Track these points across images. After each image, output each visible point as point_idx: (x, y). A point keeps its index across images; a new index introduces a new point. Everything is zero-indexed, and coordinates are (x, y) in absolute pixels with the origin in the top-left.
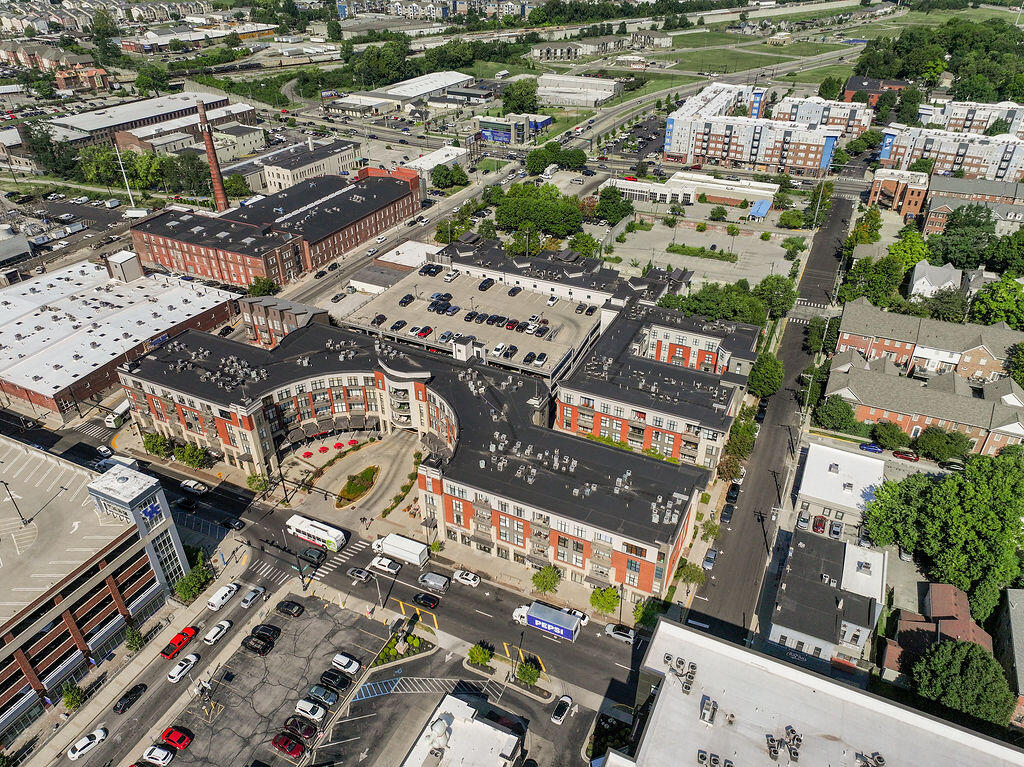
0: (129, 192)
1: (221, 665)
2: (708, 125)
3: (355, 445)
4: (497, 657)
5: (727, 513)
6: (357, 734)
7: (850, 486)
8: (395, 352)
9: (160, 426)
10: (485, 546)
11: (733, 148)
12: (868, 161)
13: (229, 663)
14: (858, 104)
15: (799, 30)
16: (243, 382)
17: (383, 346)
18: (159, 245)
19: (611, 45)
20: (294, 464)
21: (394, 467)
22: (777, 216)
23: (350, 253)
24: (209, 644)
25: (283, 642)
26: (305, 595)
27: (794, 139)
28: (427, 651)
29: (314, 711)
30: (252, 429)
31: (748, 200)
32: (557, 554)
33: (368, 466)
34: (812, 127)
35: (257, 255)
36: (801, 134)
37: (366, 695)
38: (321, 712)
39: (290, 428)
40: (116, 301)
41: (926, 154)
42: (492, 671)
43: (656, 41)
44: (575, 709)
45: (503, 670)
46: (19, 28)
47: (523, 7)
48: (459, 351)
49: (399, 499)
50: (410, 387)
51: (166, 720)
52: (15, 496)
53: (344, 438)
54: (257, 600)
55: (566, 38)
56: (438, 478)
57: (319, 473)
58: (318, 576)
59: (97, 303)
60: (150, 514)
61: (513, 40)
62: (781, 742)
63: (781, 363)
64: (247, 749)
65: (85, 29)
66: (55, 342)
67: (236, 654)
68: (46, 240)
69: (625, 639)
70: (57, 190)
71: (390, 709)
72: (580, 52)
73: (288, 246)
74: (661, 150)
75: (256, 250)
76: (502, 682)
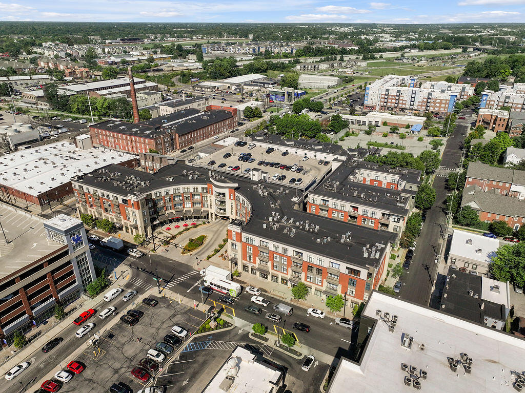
0: (92, 117)
1: (107, 330)
2: (388, 90)
3: (195, 226)
4: (269, 332)
5: (407, 264)
6: (182, 370)
7: (480, 250)
8: (219, 176)
9: (91, 211)
10: (265, 275)
11: (401, 102)
12: (474, 111)
13: (112, 329)
14: (466, 85)
15: (431, 61)
16: (137, 187)
17: (213, 174)
18: (103, 135)
19: (336, 65)
20: (161, 233)
21: (216, 236)
22: (425, 132)
23: (200, 143)
24: (102, 318)
25: (145, 319)
26: (159, 296)
27: (433, 96)
28: (227, 327)
29: (158, 356)
30: (139, 209)
31: (410, 124)
32: (307, 277)
33: (200, 235)
34: (443, 91)
35: (152, 138)
36: (437, 94)
37: (190, 349)
38: (162, 356)
39: (160, 214)
40: (77, 157)
41: (506, 105)
42: (266, 340)
43: (359, 64)
44: (317, 363)
45: (272, 339)
46: (52, 55)
47: (292, 49)
48: (254, 175)
49: (217, 251)
50: (226, 191)
51: (71, 358)
52: (5, 231)
53: (189, 222)
54: (133, 297)
55: (313, 62)
56: (239, 231)
57: (174, 237)
58: (168, 287)
59: (67, 158)
60: (76, 241)
61: (287, 62)
62: (458, 362)
63: (434, 190)
64: (116, 376)
65: (82, 56)
66: (43, 173)
67: (117, 324)
68: (48, 135)
69: (347, 326)
70: (57, 116)
71: (204, 358)
72: (320, 67)
73: (168, 135)
74: (362, 104)
75: (151, 136)
76: (272, 346)
